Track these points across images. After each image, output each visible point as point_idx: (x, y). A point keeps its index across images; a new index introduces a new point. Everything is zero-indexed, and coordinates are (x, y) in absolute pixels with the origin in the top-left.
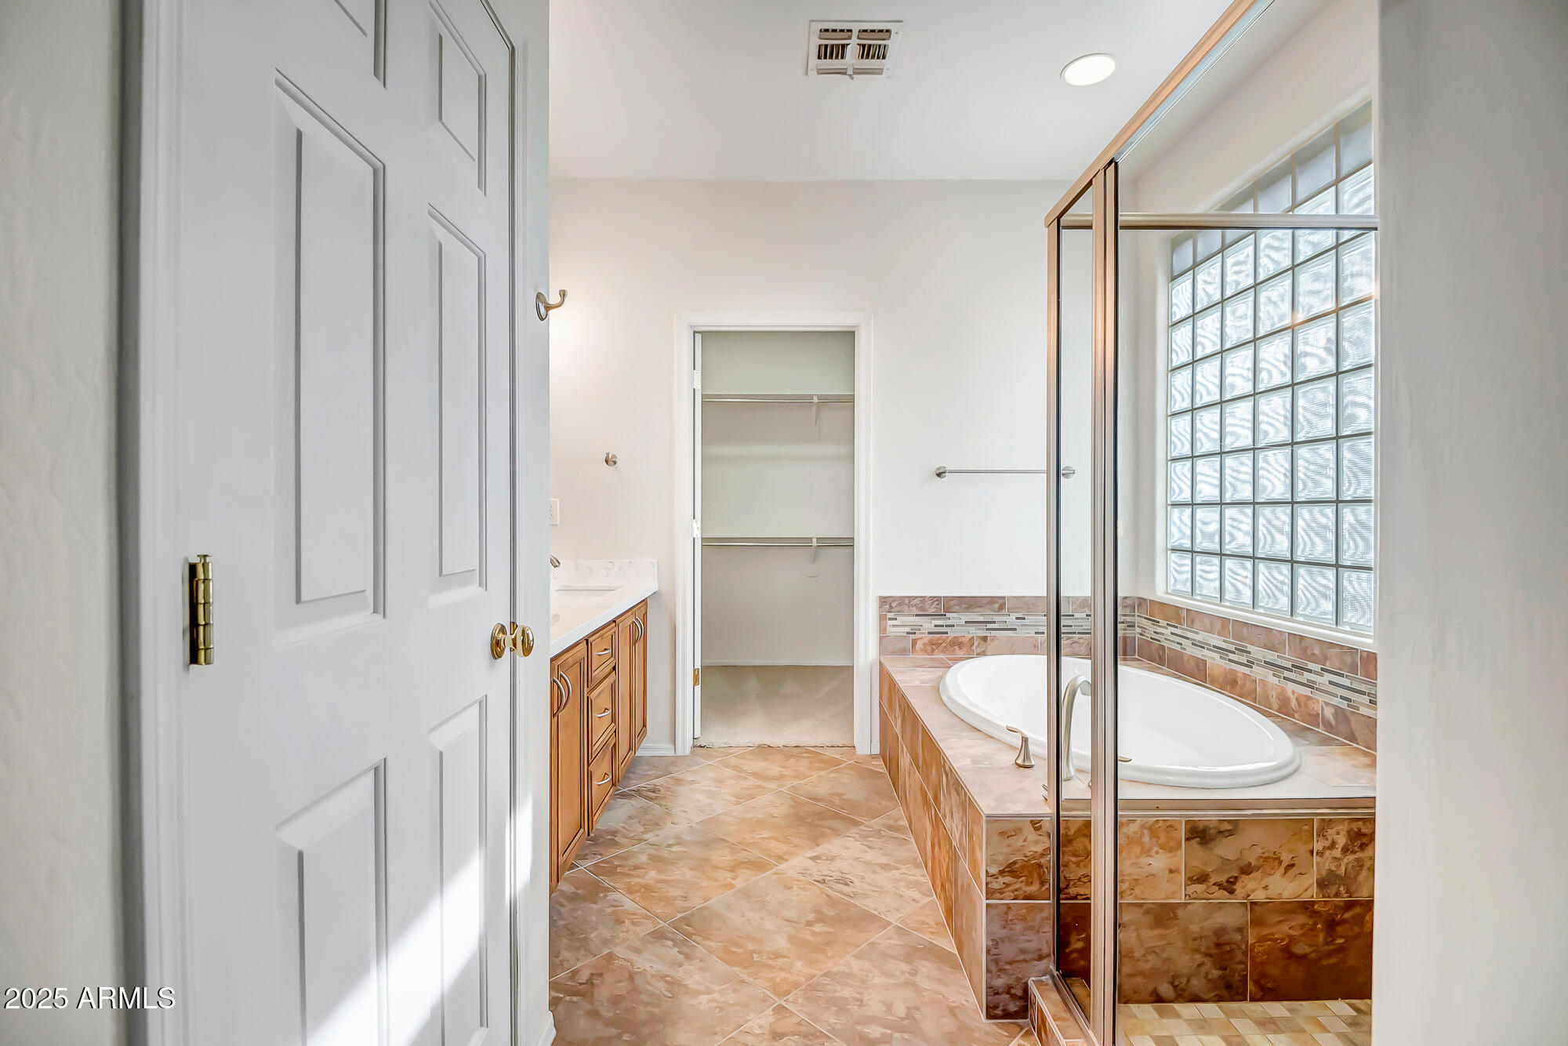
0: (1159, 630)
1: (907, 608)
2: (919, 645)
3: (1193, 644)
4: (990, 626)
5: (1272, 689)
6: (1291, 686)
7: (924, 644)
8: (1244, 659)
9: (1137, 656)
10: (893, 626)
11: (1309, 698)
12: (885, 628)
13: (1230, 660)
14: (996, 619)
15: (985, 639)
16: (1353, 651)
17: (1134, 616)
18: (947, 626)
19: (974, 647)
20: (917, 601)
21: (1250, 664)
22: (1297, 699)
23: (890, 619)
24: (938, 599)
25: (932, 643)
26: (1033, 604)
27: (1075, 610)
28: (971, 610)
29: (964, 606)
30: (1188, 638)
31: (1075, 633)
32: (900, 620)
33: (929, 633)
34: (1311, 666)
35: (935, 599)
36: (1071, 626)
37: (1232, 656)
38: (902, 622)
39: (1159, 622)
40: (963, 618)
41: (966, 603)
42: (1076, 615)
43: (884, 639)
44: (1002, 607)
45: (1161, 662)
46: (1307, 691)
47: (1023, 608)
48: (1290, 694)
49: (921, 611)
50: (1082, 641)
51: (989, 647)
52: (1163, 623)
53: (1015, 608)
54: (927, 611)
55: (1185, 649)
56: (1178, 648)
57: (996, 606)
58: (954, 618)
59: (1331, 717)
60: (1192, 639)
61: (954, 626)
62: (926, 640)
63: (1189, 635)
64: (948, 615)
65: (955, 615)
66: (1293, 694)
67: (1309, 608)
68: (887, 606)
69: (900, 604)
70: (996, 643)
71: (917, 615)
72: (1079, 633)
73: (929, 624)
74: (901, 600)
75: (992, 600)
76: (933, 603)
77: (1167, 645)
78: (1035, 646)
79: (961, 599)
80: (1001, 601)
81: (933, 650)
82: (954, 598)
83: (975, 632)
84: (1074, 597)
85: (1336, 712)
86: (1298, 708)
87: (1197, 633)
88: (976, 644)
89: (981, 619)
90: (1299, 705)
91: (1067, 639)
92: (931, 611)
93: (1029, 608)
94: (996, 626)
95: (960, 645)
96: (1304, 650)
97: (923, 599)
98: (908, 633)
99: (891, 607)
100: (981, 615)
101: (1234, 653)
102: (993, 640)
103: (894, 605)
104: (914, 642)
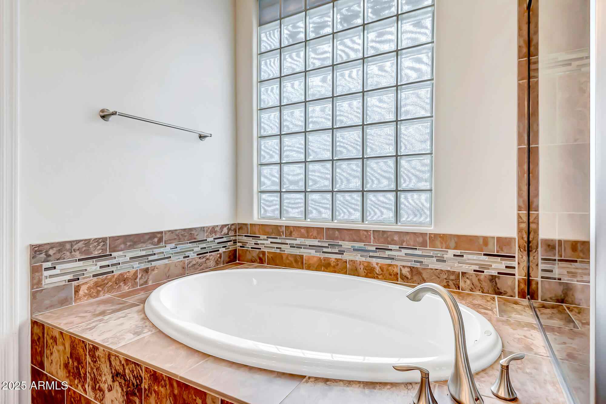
0: (259, 242)
1: (68, 254)
2: (83, 290)
3: (291, 247)
4: (151, 258)
5: (360, 264)
6: (374, 261)
7: (89, 289)
8: (336, 250)
9: (237, 262)
10: (51, 276)
11: (390, 265)
12: (39, 282)
13: (323, 252)
14: (156, 251)
15: (146, 271)
16: (423, 235)
17: (236, 236)
18: (112, 265)
19: (138, 280)
20: (80, 245)
21: (341, 253)
22: (380, 267)
23: (46, 269)
24: (104, 240)
25: (97, 285)
26: (182, 235)
27: (207, 236)
28: (135, 247)
29: (128, 244)
30: (287, 244)
31: (207, 253)
32: (60, 268)
33: (94, 276)
34: (390, 247)
35: (100, 241)
36: (205, 248)
37: (325, 250)
38: (61, 270)
39: (259, 237)
40: (127, 255)
41: (130, 241)
42: (209, 240)
43: (38, 295)
44: (160, 240)
45: (261, 261)
46: (389, 262)
47: (175, 239)
48: (375, 265)
49: (86, 255)
50: (211, 257)
51: (150, 277)
52: (262, 237)
53: (170, 240)
54: (92, 253)
55: (284, 251)
56: (278, 251)
57: (156, 240)
58: (119, 256)
59: (408, 274)
60: (290, 244)
61: (119, 264)
62: (91, 284)
63: (288, 241)
64: (114, 254)
65: (121, 253)
66: (377, 265)
67: (376, 217)
68: (43, 256)
69: (59, 251)
70: (156, 271)
71: (79, 260)
72: (210, 252)
73: (93, 267)
74: (61, 246)
75: (152, 235)
76: (98, 245)
77: (266, 250)
78: (183, 268)
79: (126, 238)
80: (159, 235)
81: (98, 292)
82: (119, 237)
83: (137, 266)
84: (206, 227)
85: (411, 270)
86: (381, 272)
87: (296, 240)
88: (139, 276)
89: (144, 253)
90: (382, 271)
91: (203, 258)
92: (96, 253)
93: (180, 239)
94: (156, 257)
95: (125, 281)
96: (386, 239)
97: (87, 242)
98: (69, 281)
99: (48, 256)
100: (143, 250)
101: (327, 247)
102: (153, 270)
103: (51, 252)
104: (77, 289)
